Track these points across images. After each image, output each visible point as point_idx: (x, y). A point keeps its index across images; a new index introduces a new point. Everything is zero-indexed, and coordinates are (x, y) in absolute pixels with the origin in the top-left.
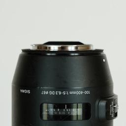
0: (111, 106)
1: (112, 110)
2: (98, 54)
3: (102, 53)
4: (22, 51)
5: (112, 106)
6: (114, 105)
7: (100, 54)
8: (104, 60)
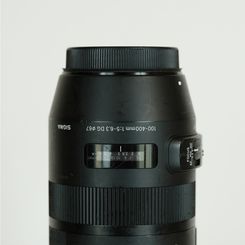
0: (188, 149)
1: (190, 155)
2: (174, 74)
3: (179, 73)
4: (62, 71)
5: (190, 150)
6: (194, 148)
7: (176, 74)
8: (180, 83)
